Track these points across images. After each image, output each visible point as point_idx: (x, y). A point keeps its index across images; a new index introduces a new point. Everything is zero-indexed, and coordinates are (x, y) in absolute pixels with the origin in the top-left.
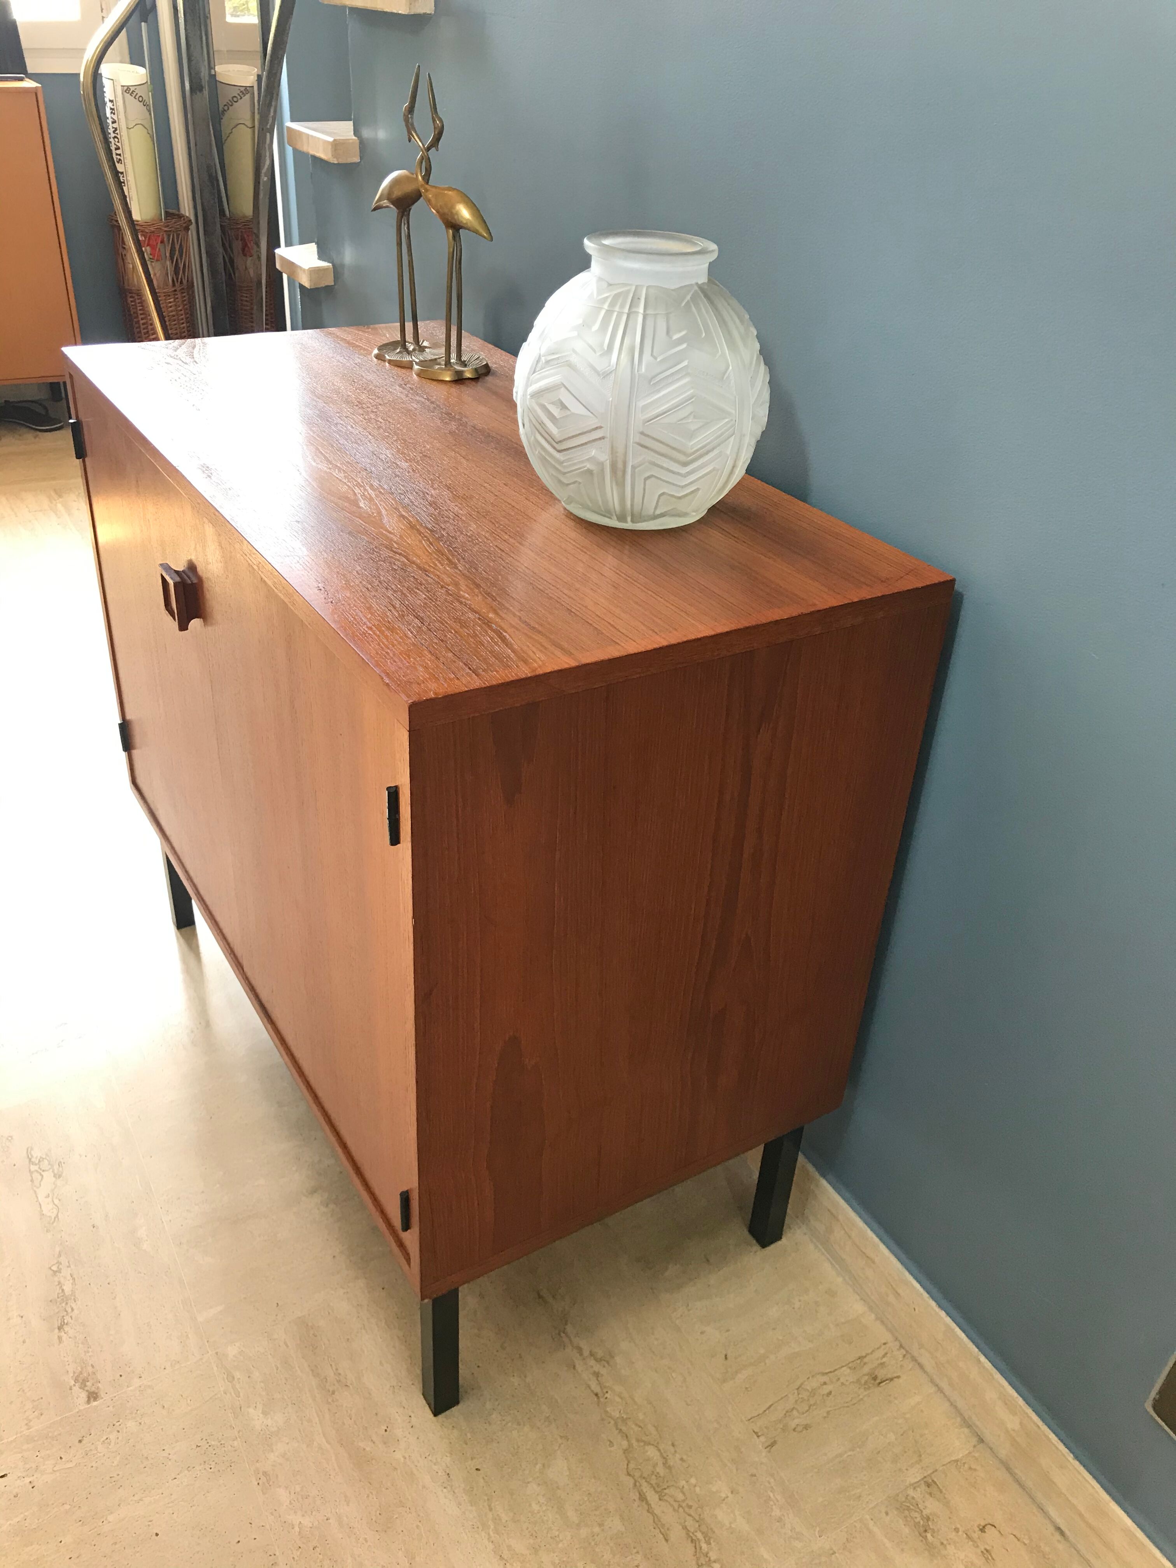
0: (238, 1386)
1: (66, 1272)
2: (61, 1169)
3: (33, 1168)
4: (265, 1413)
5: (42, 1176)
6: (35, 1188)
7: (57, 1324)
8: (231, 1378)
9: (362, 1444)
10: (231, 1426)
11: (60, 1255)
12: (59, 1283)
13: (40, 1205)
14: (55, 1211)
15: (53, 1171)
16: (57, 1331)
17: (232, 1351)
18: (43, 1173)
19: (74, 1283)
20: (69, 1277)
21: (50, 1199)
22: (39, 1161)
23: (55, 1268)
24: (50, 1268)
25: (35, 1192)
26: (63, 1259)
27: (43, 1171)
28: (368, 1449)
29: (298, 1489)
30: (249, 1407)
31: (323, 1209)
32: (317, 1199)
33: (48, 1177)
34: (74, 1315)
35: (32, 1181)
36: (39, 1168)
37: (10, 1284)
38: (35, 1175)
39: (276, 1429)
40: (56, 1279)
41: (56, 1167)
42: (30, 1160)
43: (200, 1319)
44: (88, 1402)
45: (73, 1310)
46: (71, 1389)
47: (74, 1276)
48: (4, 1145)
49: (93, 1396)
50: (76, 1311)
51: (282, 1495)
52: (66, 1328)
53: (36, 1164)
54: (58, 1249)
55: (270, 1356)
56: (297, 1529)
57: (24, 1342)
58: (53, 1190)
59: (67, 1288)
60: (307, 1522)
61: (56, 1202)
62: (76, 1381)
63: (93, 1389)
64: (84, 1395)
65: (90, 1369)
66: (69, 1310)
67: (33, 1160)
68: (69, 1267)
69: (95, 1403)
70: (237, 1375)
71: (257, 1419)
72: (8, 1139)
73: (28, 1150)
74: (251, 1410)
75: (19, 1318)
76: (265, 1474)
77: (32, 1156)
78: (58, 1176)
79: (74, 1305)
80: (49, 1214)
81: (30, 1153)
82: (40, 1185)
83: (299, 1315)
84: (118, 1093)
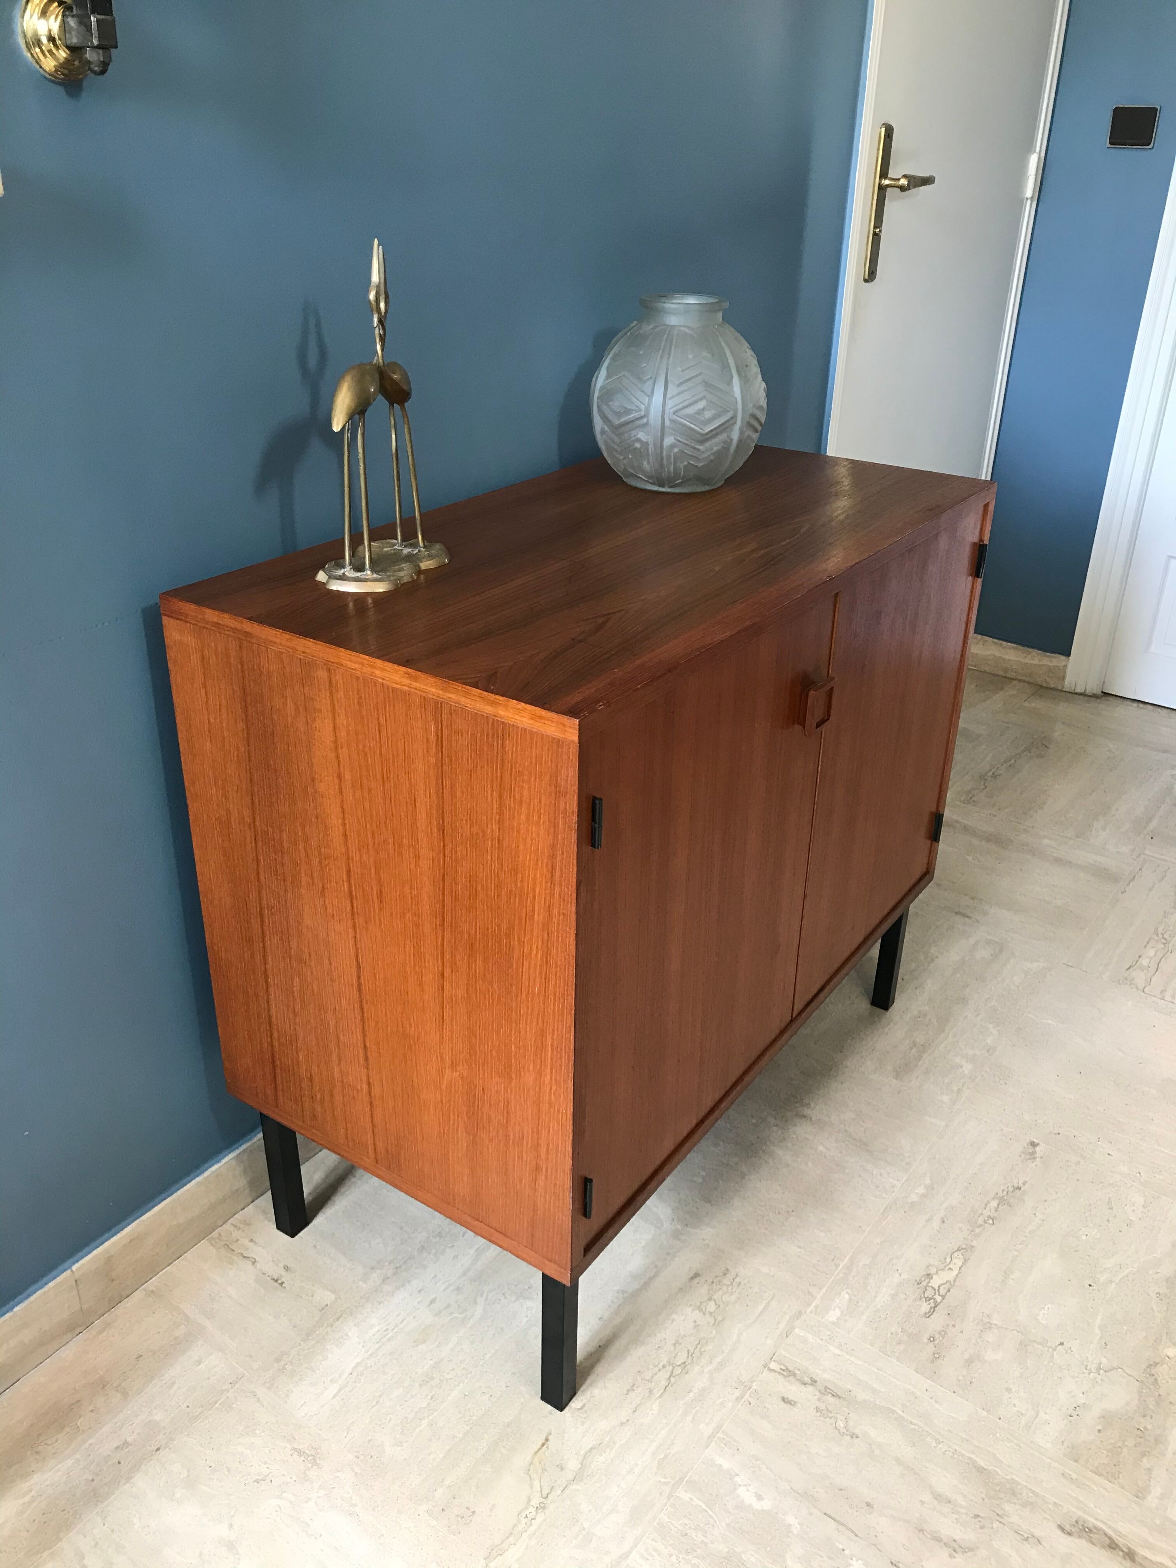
0: (960, 1085)
1: (987, 1213)
2: (923, 1279)
3: (939, 1299)
4: (961, 1066)
5: (939, 1287)
6: (952, 1283)
7: (1018, 1192)
8: (959, 1091)
9: (935, 1023)
11: (980, 1226)
12: (996, 1211)
13: (960, 1268)
14: (955, 1255)
15: (929, 1282)
16: (1022, 1189)
17: (946, 1099)
18: (937, 1288)
19: (988, 1202)
20: (988, 1208)
21: (951, 1266)
22: (930, 1299)
23: (991, 1222)
24: (993, 1224)
25: (955, 1281)
26: (980, 1221)
27: (935, 1290)
28: (935, 1020)
29: (980, 1037)
30: (965, 1075)
31: (812, 1105)
32: (807, 1111)
33: (935, 1282)
34: (1005, 1188)
35: (949, 1291)
36: (935, 1294)
37: (1024, 1239)
38: (942, 1292)
39: (964, 1058)
40: (996, 1215)
41: (924, 1283)
42: (934, 1307)
43: (944, 1124)
44: (1038, 1144)
45: (1003, 1190)
46: (1042, 1157)
47: (984, 1206)
48: (941, 1338)
49: (1033, 1144)
50: (1002, 1188)
51: (989, 1040)
52: (1016, 1185)
53: (934, 1299)
54: (977, 1230)
55: (931, 1080)
56: (997, 1028)
57: (1045, 1201)
58: (943, 1270)
59: (994, 1204)
60: (991, 1026)
61: (948, 1260)
62: (1035, 1158)
63: (1030, 1147)
64: (1038, 1149)
65: (1023, 1156)
66: (1005, 1193)
67: (933, 1305)
68: (981, 1214)
69: (1035, 1141)
70: (955, 1089)
71: (967, 1068)
72: (934, 1340)
73: (928, 1317)
74: (966, 1072)
75: (1037, 1215)
77: (931, 1308)
78: (929, 1276)
79: (1000, 1192)
80: (961, 1256)
81: (929, 1312)
82: (947, 1281)
83: (894, 1081)
84: (824, 1291)
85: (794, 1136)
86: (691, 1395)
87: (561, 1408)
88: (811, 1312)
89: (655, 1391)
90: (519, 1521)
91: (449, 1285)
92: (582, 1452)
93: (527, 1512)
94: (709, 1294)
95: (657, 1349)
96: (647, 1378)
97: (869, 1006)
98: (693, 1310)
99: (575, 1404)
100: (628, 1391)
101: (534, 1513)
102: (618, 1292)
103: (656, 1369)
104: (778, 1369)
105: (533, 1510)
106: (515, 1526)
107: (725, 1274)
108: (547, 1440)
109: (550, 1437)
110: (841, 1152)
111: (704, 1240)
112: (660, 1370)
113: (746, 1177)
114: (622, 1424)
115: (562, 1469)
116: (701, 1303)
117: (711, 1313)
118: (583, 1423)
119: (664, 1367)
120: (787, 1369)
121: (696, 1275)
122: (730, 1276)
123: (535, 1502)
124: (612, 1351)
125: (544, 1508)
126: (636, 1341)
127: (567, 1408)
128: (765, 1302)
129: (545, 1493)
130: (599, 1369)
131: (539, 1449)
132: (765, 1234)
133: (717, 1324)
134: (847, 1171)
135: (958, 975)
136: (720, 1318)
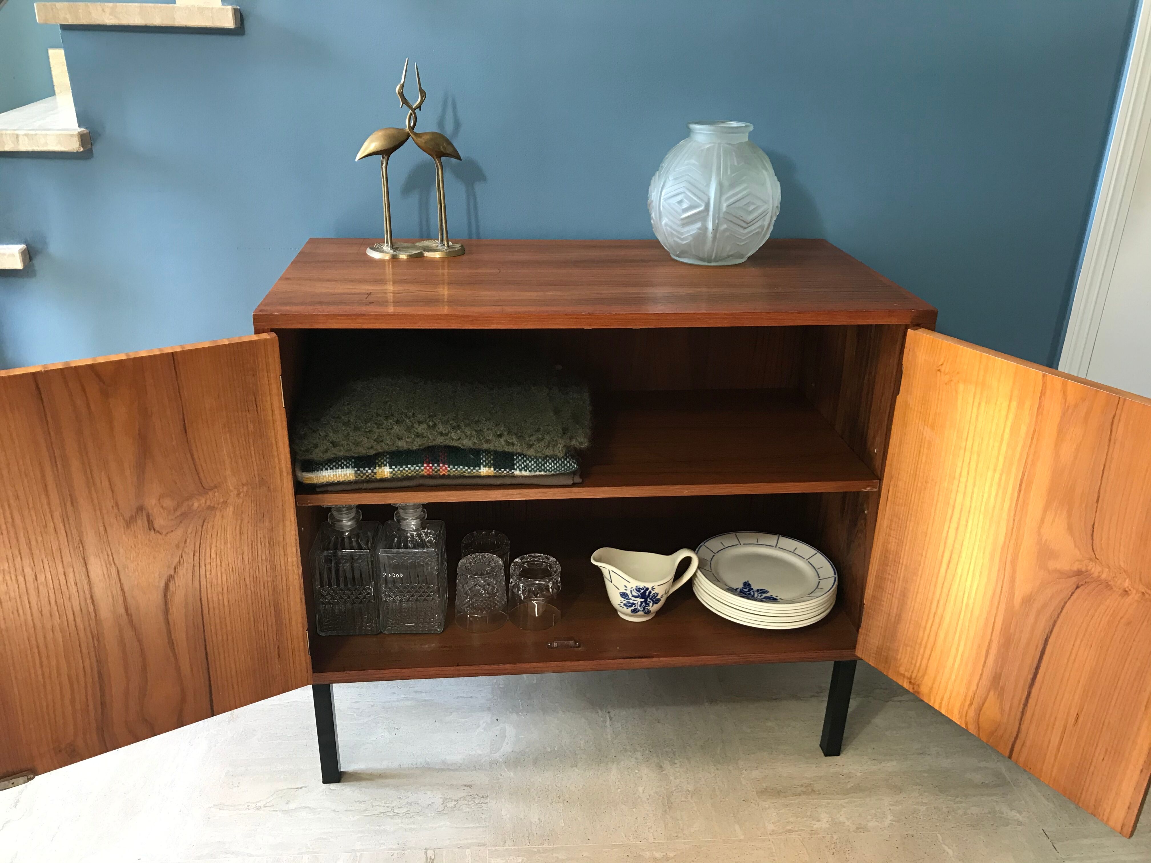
0: (796, 829)
4: (819, 821)
8: (789, 831)
9: (849, 786)
10: (823, 837)
17: (771, 827)
28: (852, 785)
29: (869, 817)
30: (812, 827)
31: (678, 765)
32: (667, 766)
39: (830, 819)
43: (742, 837)
51: (872, 824)
55: (780, 811)
56: (894, 823)
60: (891, 818)
70: (789, 827)
71: (822, 825)
76: (857, 828)
83: (754, 793)
84: (513, 848)
85: (636, 771)
86: (377, 828)
87: (324, 782)
88: (489, 850)
89: (367, 812)
90: (244, 805)
91: (373, 702)
92: (303, 805)
93: (251, 805)
94: (460, 798)
95: (398, 797)
96: (374, 804)
97: (818, 745)
98: (441, 798)
99: (333, 786)
100: (359, 801)
101: (252, 807)
102: (425, 762)
103: (384, 805)
104: (429, 856)
105: (254, 805)
106: (240, 805)
107: (483, 797)
108: (301, 788)
109: (303, 788)
110: (648, 799)
111: (501, 775)
112: (384, 806)
113: (575, 768)
114: (334, 810)
115: (287, 803)
116: (450, 798)
117: (446, 806)
118: (323, 795)
119: (388, 807)
120: (433, 860)
121: (470, 786)
122: (482, 800)
123: (259, 804)
124: (381, 781)
125: (258, 809)
126: (396, 787)
127: (328, 784)
128: (477, 825)
129: (268, 805)
130: (364, 783)
131: (293, 788)
132: (534, 799)
133: (441, 813)
134: (634, 810)
135: (926, 775)
136: (445, 812)
